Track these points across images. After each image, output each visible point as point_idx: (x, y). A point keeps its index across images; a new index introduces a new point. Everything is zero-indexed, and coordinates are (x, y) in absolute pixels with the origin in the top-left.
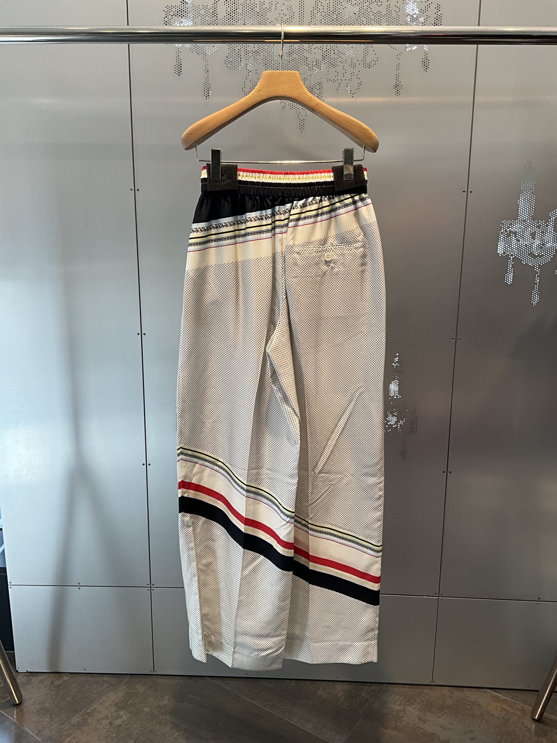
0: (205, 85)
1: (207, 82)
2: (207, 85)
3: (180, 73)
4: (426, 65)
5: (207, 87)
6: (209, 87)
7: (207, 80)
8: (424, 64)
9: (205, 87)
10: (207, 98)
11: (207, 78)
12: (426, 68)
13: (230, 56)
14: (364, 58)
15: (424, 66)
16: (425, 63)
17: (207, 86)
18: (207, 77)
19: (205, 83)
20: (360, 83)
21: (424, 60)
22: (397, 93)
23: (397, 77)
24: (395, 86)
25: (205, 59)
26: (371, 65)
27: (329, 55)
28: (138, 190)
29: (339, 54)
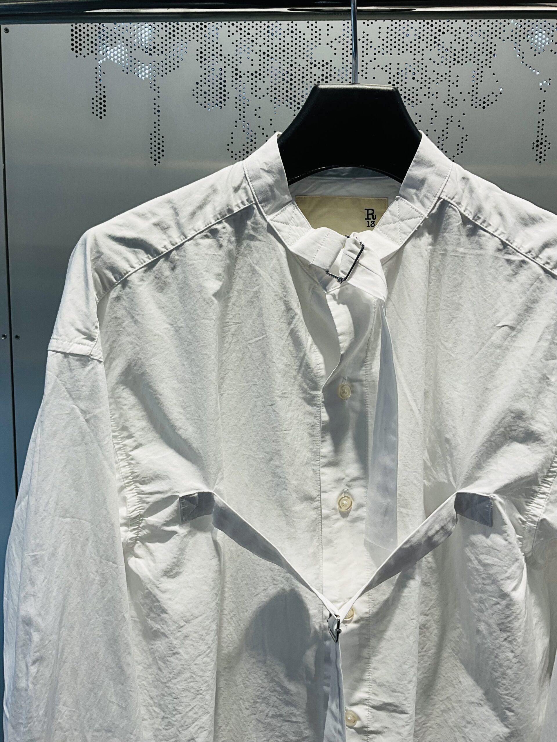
0: (152, 137)
1: (158, 132)
2: (158, 137)
3: (103, 113)
5: (158, 141)
6: (160, 142)
7: (157, 127)
9: (152, 141)
10: (157, 162)
11: (157, 125)
13: (204, 81)
14: (474, 88)
17: (156, 139)
18: (158, 123)
19: (154, 134)
20: (465, 138)
22: (540, 158)
23: (540, 126)
24: (536, 144)
25: (153, 87)
26: (487, 103)
27: (403, 83)
28: (17, 337)
29: (423, 81)
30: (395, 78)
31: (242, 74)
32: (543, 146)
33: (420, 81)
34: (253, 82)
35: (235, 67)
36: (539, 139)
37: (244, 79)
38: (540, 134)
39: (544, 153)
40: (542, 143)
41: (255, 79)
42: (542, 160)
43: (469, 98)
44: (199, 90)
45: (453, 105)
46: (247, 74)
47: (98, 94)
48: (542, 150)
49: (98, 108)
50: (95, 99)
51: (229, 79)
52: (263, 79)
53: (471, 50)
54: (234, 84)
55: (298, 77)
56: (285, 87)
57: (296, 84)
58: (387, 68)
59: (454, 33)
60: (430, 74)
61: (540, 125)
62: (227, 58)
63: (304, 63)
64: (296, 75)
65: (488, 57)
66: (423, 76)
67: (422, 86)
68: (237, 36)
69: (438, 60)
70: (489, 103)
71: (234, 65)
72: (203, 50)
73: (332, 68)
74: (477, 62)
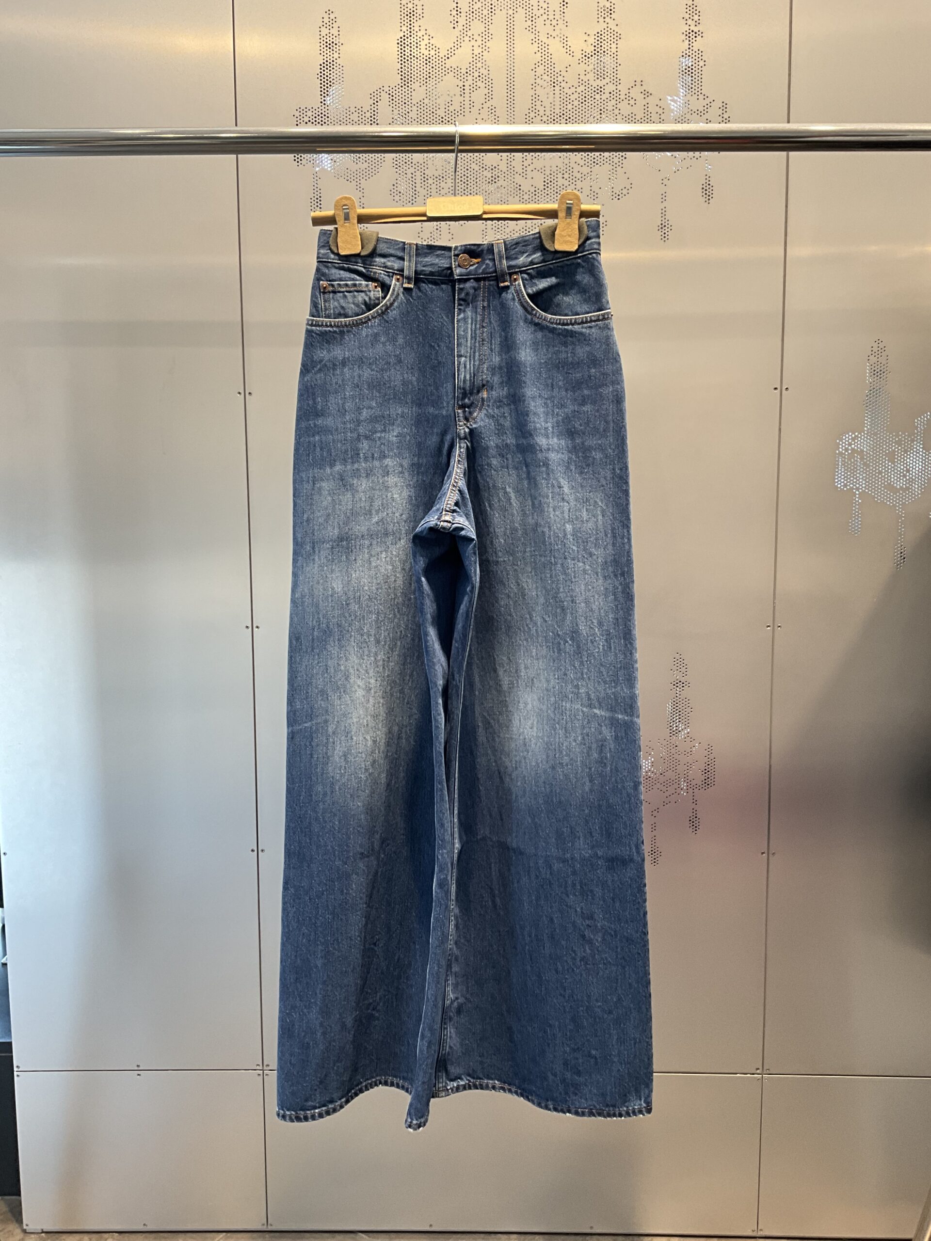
4: (708, 194)
8: (705, 192)
12: (708, 198)
15: (705, 196)
16: (706, 190)
21: (704, 187)
22: (665, 237)
23: (663, 213)
25: (359, 189)
27: (555, 181)
28: (250, 393)
29: (570, 179)
30: (549, 178)
31: (428, 177)
32: (666, 228)
33: (568, 179)
34: (438, 183)
35: (423, 172)
36: (663, 222)
37: (430, 181)
38: (663, 219)
39: (667, 233)
41: (439, 181)
42: (666, 239)
43: (607, 192)
44: (395, 191)
45: (595, 198)
46: (433, 177)
47: (315, 195)
48: (666, 231)
49: (315, 206)
50: (313, 199)
51: (418, 181)
52: (445, 181)
54: (422, 185)
55: (473, 179)
56: (462, 186)
57: (471, 184)
58: (541, 170)
60: (575, 174)
61: (663, 211)
62: (417, 164)
63: (477, 168)
64: (472, 177)
65: (620, 160)
66: (570, 176)
67: (570, 183)
69: (582, 163)
70: (623, 195)
71: (422, 170)
74: (612, 164)
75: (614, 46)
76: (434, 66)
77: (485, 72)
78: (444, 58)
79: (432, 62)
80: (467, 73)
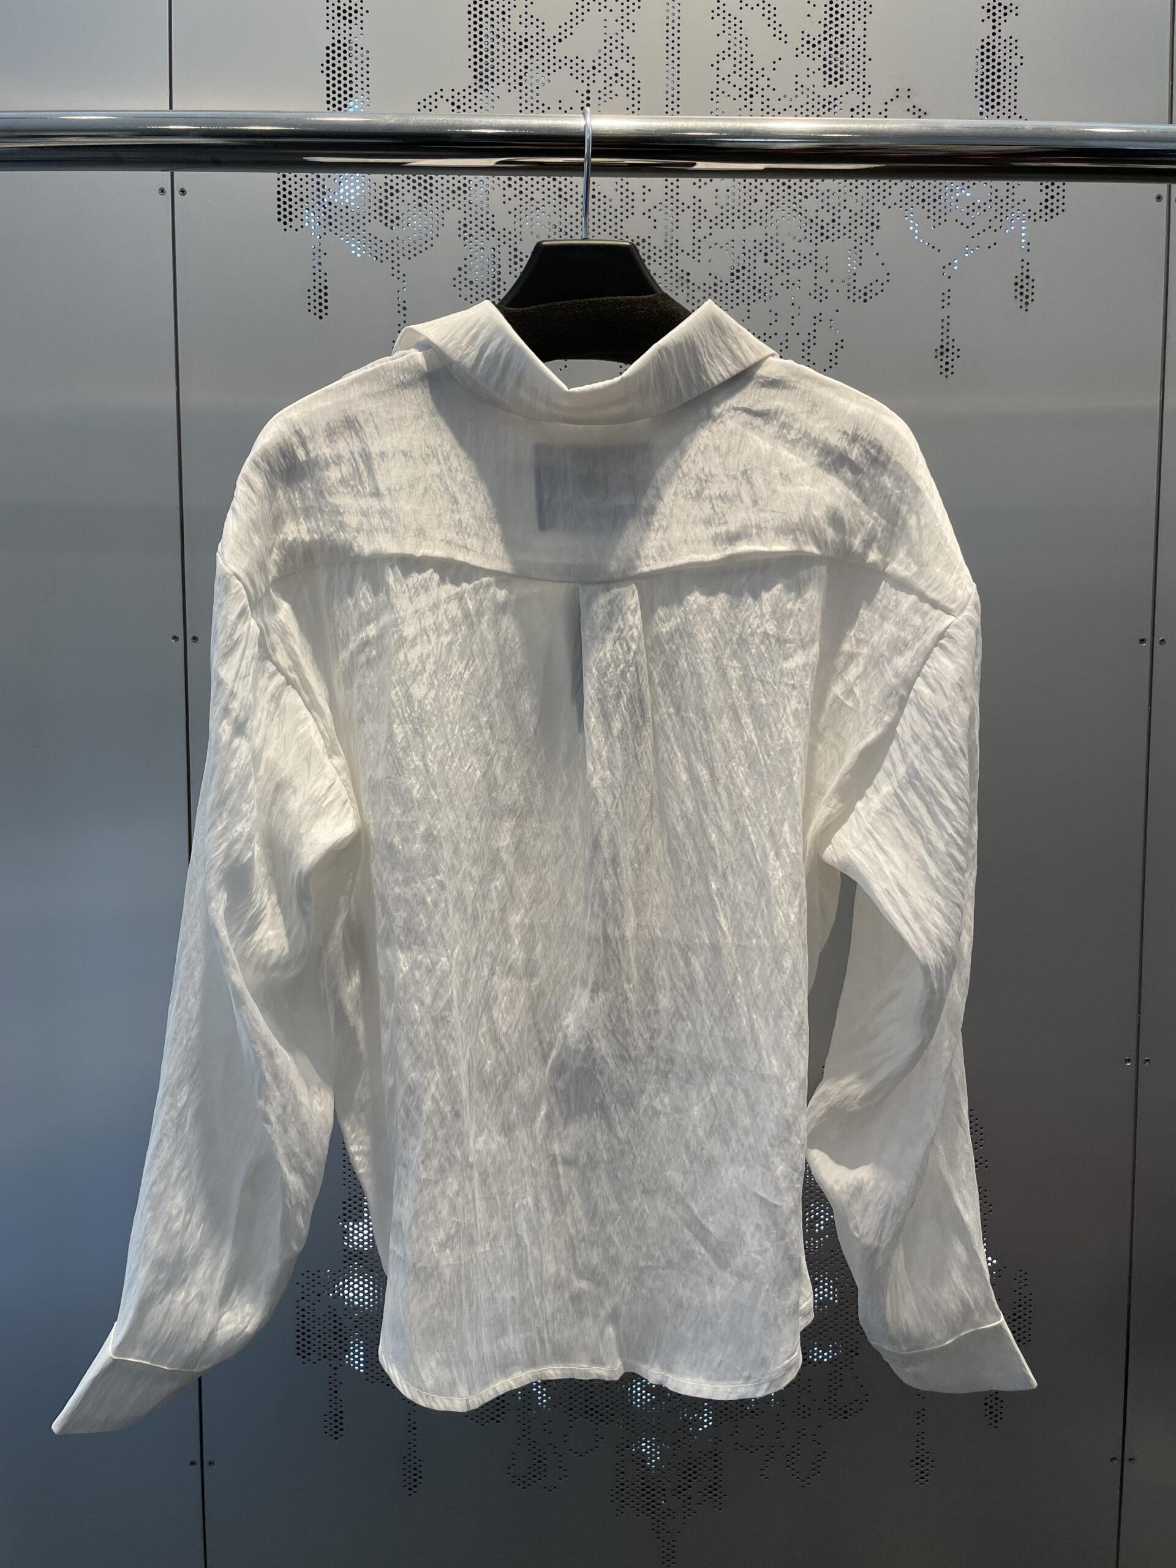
3: (325, 311)
4: (1025, 293)
8: (1020, 290)
12: (1025, 300)
13: (469, 266)
14: (851, 274)
15: (1020, 297)
16: (1022, 287)
20: (840, 344)
21: (1018, 280)
22: (947, 369)
23: (945, 326)
24: (940, 350)
25: (397, 275)
26: (869, 294)
28: (195, 639)
29: (779, 264)
30: (740, 261)
32: (949, 354)
33: (775, 264)
35: (514, 246)
36: (944, 344)
38: (944, 337)
39: (951, 363)
40: (947, 350)
42: (949, 373)
43: (844, 288)
45: (822, 298)
47: (316, 284)
48: (949, 360)
49: (316, 304)
50: (313, 290)
51: (505, 263)
53: (844, 221)
58: (728, 247)
59: (821, 197)
60: (788, 255)
61: (945, 324)
65: (868, 231)
66: (779, 258)
67: (778, 271)
68: (515, 202)
70: (873, 294)
71: (512, 243)
72: (467, 222)
73: (651, 248)
74: (854, 237)
75: (859, 25)
76: (534, 54)
77: (628, 69)
78: (553, 40)
79: (530, 47)
80: (594, 68)
